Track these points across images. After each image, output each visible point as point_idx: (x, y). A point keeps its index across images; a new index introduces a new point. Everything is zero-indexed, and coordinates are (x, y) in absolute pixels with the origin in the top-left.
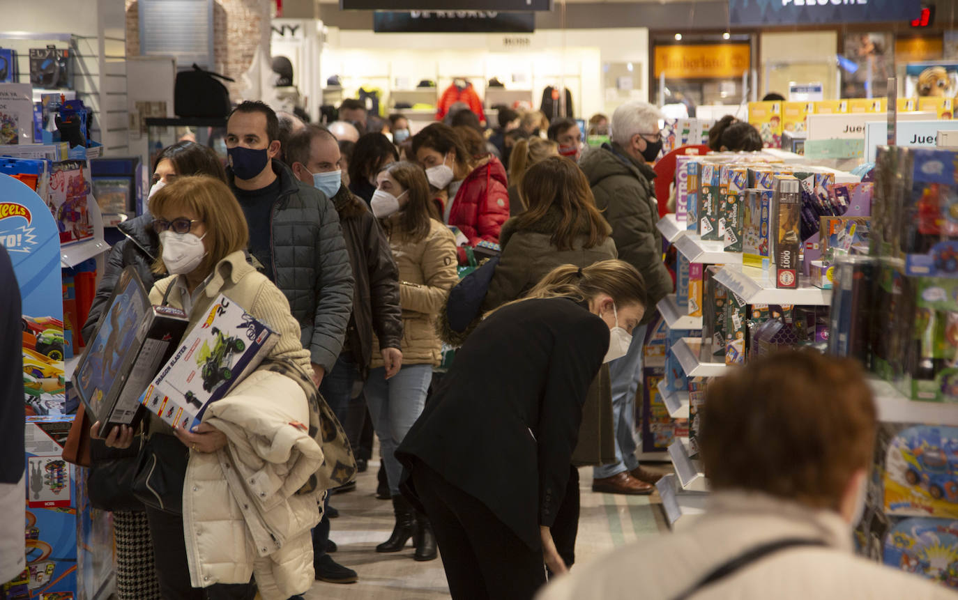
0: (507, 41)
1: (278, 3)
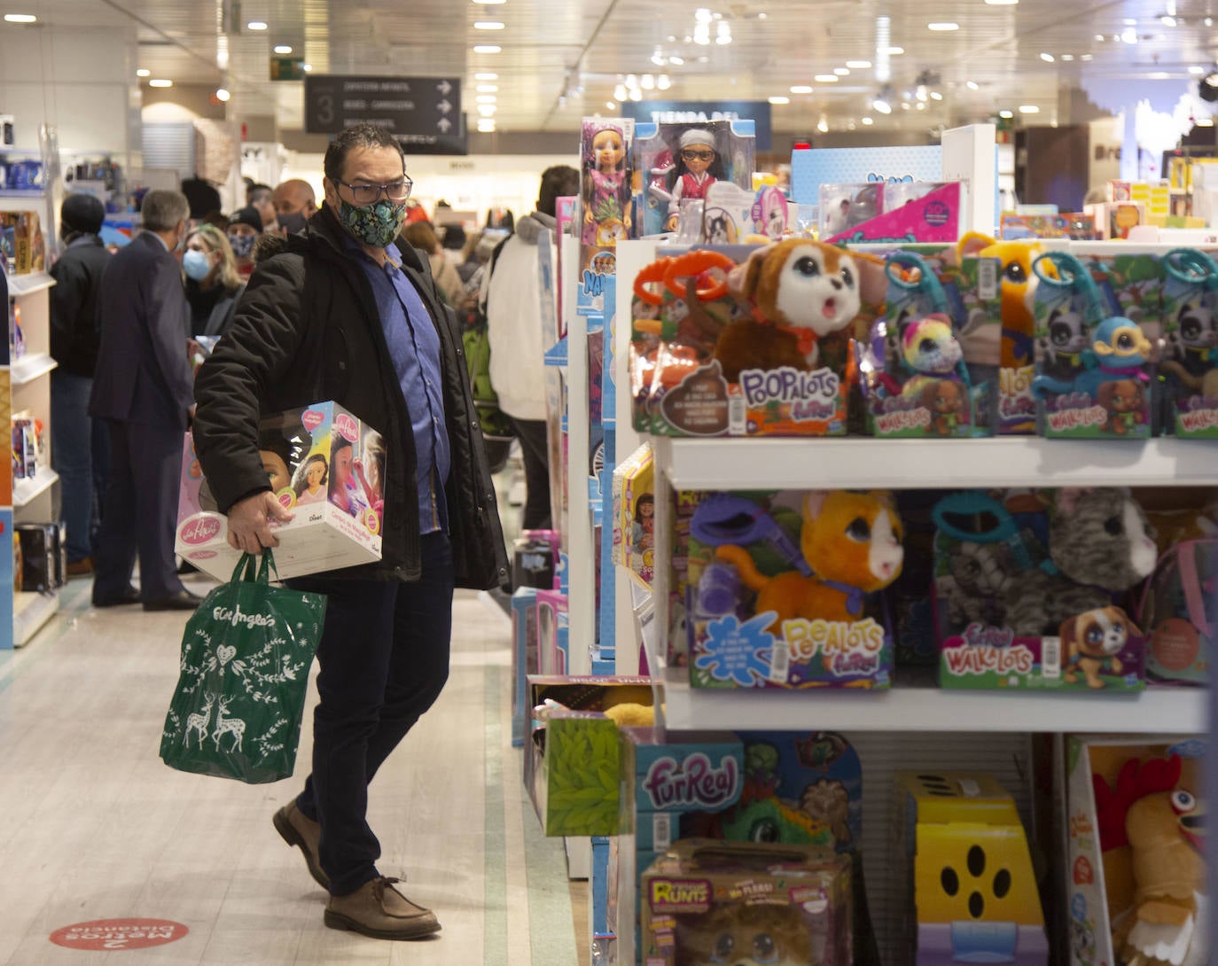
0: (454, 166)
1: (244, 129)
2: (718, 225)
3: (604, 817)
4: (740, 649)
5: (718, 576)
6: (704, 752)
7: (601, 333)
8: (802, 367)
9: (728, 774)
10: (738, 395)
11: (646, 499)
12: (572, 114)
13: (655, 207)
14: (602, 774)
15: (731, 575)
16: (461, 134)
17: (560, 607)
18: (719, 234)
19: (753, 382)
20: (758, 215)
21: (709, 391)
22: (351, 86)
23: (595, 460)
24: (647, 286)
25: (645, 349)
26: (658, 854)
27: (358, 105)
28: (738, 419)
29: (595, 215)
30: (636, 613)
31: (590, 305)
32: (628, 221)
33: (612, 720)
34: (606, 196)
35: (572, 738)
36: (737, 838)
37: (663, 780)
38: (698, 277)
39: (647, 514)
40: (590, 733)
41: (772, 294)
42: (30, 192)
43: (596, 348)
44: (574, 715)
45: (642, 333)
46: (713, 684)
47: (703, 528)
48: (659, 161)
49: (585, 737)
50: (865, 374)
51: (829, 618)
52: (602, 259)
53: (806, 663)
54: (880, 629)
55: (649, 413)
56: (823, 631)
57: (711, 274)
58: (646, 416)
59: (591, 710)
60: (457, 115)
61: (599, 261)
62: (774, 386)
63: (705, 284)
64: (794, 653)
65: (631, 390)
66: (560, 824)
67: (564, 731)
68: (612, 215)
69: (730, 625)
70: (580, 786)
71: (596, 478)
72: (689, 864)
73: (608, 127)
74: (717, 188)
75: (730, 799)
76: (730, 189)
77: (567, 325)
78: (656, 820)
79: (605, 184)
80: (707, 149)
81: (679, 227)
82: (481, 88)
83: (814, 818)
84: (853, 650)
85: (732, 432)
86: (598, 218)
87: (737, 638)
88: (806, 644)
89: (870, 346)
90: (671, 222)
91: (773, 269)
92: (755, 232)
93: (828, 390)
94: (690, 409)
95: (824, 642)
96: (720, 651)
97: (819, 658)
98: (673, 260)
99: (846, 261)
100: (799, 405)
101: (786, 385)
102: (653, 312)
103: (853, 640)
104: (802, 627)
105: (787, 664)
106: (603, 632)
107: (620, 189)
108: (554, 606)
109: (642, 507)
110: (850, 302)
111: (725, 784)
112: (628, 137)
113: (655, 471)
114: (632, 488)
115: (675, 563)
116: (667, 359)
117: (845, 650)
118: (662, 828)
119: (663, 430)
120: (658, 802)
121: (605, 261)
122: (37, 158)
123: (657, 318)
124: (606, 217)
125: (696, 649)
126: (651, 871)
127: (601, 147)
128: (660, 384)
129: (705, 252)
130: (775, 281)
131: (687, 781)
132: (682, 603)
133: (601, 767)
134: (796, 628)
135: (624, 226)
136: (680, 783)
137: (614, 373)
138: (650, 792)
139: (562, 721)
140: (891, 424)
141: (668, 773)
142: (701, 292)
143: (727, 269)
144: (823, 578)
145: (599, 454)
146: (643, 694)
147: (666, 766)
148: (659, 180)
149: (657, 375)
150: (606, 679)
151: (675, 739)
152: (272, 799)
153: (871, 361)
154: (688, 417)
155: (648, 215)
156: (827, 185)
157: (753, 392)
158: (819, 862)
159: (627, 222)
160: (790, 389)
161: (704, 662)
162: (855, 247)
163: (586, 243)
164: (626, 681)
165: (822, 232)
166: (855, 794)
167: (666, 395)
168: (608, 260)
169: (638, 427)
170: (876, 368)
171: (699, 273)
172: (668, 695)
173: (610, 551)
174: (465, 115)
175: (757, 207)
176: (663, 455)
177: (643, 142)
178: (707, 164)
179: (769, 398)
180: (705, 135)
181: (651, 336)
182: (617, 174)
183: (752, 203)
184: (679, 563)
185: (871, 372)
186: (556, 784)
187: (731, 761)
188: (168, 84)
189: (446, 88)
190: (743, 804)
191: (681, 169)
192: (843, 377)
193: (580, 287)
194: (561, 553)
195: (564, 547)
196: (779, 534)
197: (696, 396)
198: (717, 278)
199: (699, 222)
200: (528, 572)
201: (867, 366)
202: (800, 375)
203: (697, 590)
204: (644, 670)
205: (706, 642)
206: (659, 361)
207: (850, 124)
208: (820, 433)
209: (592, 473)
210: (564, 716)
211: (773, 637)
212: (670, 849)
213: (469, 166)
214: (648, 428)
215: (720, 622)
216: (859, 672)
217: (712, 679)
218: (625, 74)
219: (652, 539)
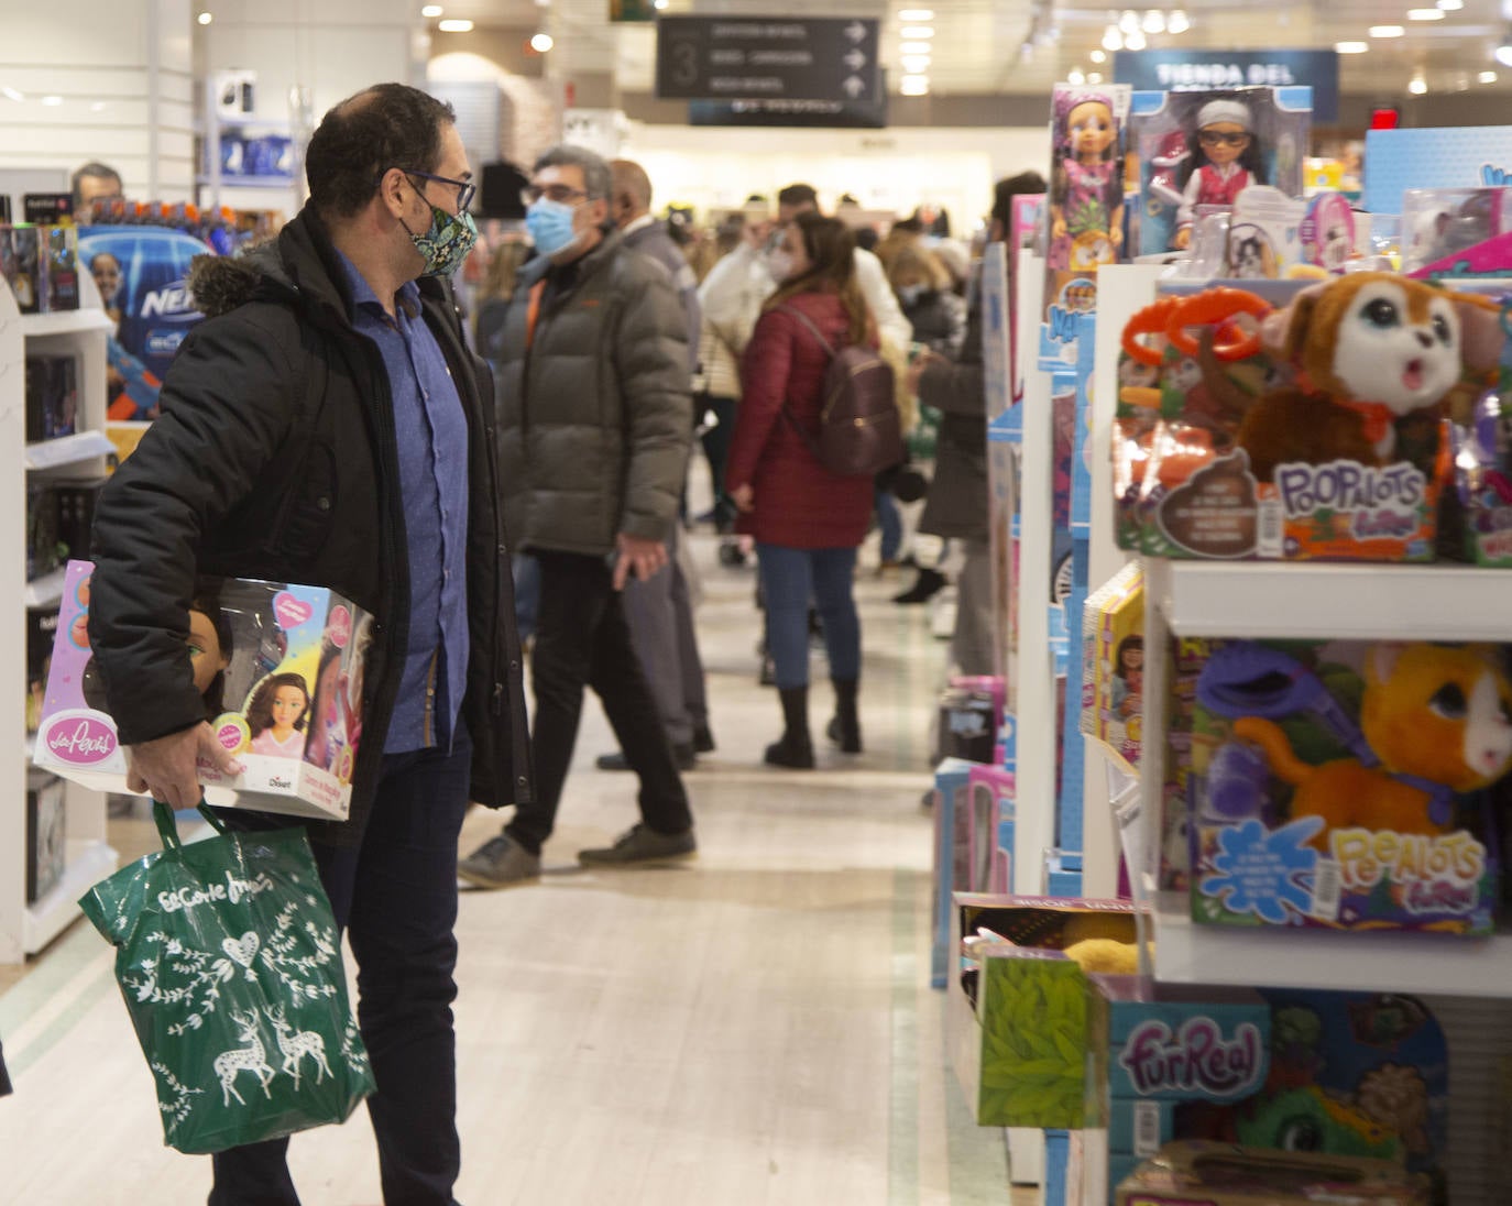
1: (570, 91)
2: (1249, 250)
3: (1063, 1103)
4: (1265, 870)
5: (1237, 762)
6: (1211, 1016)
7: (1073, 397)
8: (1369, 459)
9: (1245, 1049)
10: (1271, 500)
11: (1132, 643)
12: (1038, 68)
13: (1159, 214)
14: (1060, 1038)
15: (1255, 760)
16: (879, 99)
17: (1004, 790)
18: (1250, 263)
19: (1295, 481)
20: (1310, 234)
21: (1228, 494)
22: (721, 31)
23: (1060, 581)
24: (1140, 339)
25: (1137, 429)
26: (1142, 1160)
27: (731, 57)
28: (1270, 535)
29: (1069, 225)
30: (1115, 807)
31: (1057, 355)
32: (1117, 234)
33: (1076, 963)
34: (1085, 197)
35: (1017, 986)
36: (1258, 1141)
37: (1150, 1053)
38: (1217, 326)
39: (1133, 665)
40: (1045, 980)
41: (1326, 352)
42: (274, 181)
43: (1063, 419)
44: (1020, 952)
45: (1132, 406)
46: (1226, 919)
47: (1214, 692)
48: (1166, 147)
49: (1037, 987)
50: (1463, 472)
51: (1401, 828)
52: (1078, 289)
53: (1365, 893)
54: (1479, 847)
55: (1139, 522)
56: (1392, 847)
57: (1237, 322)
58: (1134, 526)
59: (1048, 946)
60: (872, 72)
61: (1072, 291)
62: (1326, 487)
63: (1226, 336)
64: (1347, 878)
65: (1113, 489)
66: (998, 1108)
67: (1005, 975)
68: (1093, 225)
69: (1252, 833)
70: (1028, 1054)
71: (1060, 606)
72: (1187, 1178)
73: (1092, 97)
74: (1252, 194)
75: (1247, 1086)
76: (1269, 197)
77: (1023, 382)
78: (1139, 1110)
79: (1085, 180)
80: (1238, 129)
81: (1191, 247)
82: (906, 32)
83: (1375, 1119)
84: (1438, 877)
85: (1263, 554)
86: (1073, 230)
87: (1261, 853)
88: (1367, 866)
89: (1474, 430)
90: (1182, 235)
91: (1329, 316)
92: (1305, 261)
93: (1407, 495)
94: (1199, 518)
95: (1394, 864)
96: (1237, 870)
97: (1385, 888)
98: (1181, 300)
99: (1441, 306)
100: (1363, 516)
101: (1346, 486)
102: (1150, 375)
103: (1438, 862)
104: (1360, 840)
105: (1336, 895)
106: (1066, 831)
107: (1107, 187)
108: (996, 788)
109: (1127, 655)
110: (1445, 365)
111: (1241, 1063)
112: (1121, 112)
113: (1147, 603)
114: (1112, 626)
115: (1174, 741)
116: (1167, 445)
117: (1425, 877)
118: (1147, 1123)
119: (1160, 548)
120: (1142, 1084)
121: (1082, 292)
122: (284, 132)
123: (1155, 385)
124: (1085, 228)
125: (1202, 866)
126: (1131, 1185)
127: (1082, 125)
128: (1157, 482)
129: (1228, 291)
130: (1332, 334)
131: (1184, 1055)
132: (1181, 798)
133: (1060, 1031)
134: (1352, 842)
135: (1110, 241)
136: (1175, 1059)
137: (1090, 456)
138: (1130, 1070)
139: (1003, 961)
140: (1503, 547)
141: (1156, 1044)
142: (1221, 348)
143: (1261, 315)
144: (1393, 769)
145: (1066, 573)
146: (1122, 926)
147: (1155, 1033)
148: (1166, 175)
149: (1153, 468)
150: (1068, 903)
151: (1169, 996)
152: (590, 1048)
153: (1474, 452)
154: (1197, 530)
155: (1147, 225)
156: (1416, 192)
157: (1294, 496)
158: (1378, 1184)
159: (1116, 236)
160: (1350, 493)
161: (1213, 886)
162: (1455, 284)
163: (1054, 265)
164: (1097, 906)
165: (1405, 260)
166: (1438, 1085)
167: (1166, 497)
168: (1085, 291)
169: (1123, 543)
170: (1483, 464)
171: (1220, 320)
172: (1159, 931)
173: (1078, 715)
174: (884, 71)
175: (1310, 223)
176: (1159, 582)
177: (1144, 119)
178: (1237, 151)
179: (1319, 505)
180: (1235, 109)
181: (1145, 410)
182: (1103, 166)
183: (1301, 216)
184: (1179, 740)
185: (1477, 468)
186: (993, 1050)
187: (1250, 1031)
188: (465, 26)
189: (858, 32)
190: (1268, 1093)
191: (1198, 159)
192: (1430, 475)
193: (1044, 330)
194: (1007, 713)
195: (1011, 704)
196: (1326, 704)
197: (1209, 501)
198: (1246, 328)
199: (1221, 245)
200: (958, 737)
201: (1467, 460)
202: (1365, 471)
203: (1204, 781)
204: (1124, 889)
205: (1218, 856)
206: (1156, 448)
207: (1461, 82)
208: (1393, 558)
209: (1054, 600)
210: (1006, 953)
211: (1316, 853)
212: (1159, 1155)
213: (888, 144)
214: (1137, 544)
215: (1238, 829)
216: (1448, 909)
217: (1225, 911)
218: (1121, 9)
219: (1140, 701)
